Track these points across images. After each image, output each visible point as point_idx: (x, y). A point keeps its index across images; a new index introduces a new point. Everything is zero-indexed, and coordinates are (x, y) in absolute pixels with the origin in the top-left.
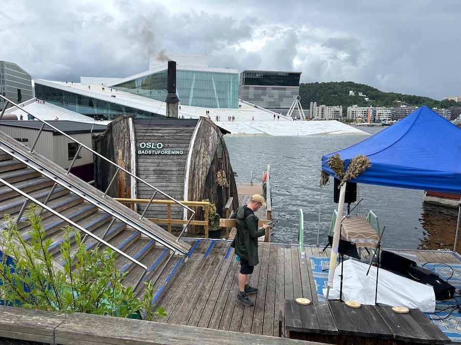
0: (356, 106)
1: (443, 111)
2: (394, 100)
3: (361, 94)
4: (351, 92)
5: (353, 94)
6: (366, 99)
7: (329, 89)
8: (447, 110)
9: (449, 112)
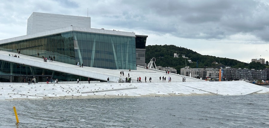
0: (188, 67)
1: (261, 72)
2: (213, 62)
3: (184, 57)
4: (175, 54)
5: (177, 56)
6: (189, 61)
7: (156, 51)
8: (264, 71)
9: (266, 73)
